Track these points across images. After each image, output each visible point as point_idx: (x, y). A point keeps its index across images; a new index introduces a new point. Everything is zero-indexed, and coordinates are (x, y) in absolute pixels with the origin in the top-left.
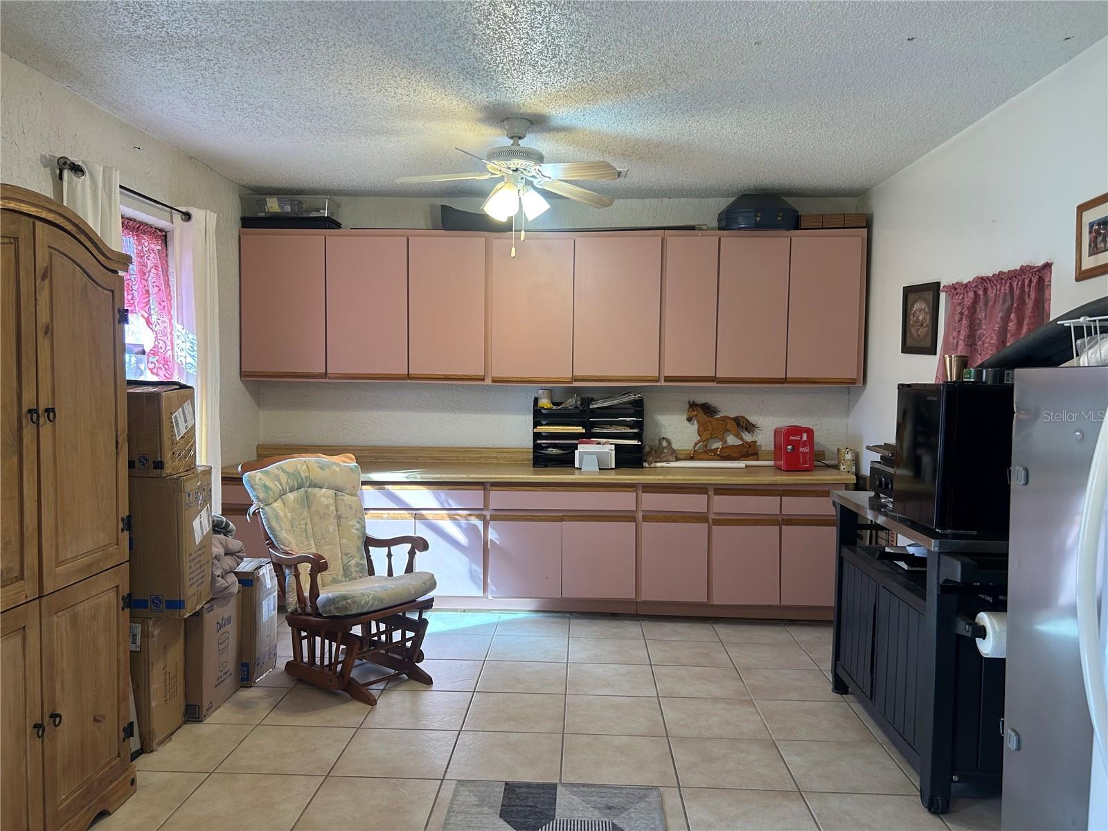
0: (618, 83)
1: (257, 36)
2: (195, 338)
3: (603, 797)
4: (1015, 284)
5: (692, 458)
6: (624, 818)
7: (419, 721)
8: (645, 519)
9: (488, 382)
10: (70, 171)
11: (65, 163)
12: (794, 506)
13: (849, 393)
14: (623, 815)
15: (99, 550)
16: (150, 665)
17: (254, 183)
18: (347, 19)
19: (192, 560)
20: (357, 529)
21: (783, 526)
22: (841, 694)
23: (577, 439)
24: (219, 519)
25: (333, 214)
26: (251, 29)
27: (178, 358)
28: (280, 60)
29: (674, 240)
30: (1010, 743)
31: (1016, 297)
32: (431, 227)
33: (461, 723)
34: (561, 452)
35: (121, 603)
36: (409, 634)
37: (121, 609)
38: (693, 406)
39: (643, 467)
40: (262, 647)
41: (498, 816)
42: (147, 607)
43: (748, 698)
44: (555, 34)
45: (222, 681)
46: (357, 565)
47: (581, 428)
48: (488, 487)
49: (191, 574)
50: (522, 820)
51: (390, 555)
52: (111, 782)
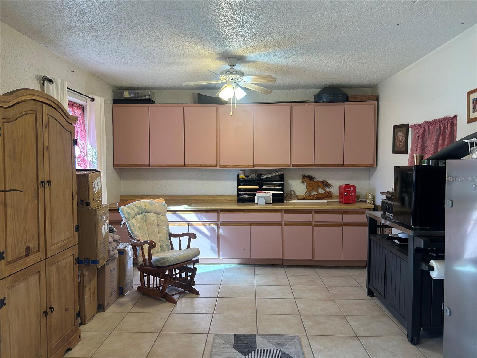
0: (276, 43)
1: (128, 26)
2: (96, 150)
3: (276, 340)
4: (441, 125)
5: (304, 199)
6: (285, 348)
7: (195, 310)
8: (286, 224)
9: (218, 167)
10: (47, 82)
11: (45, 79)
12: (348, 218)
13: (370, 170)
14: (285, 347)
15: (67, 239)
16: (85, 288)
17: (119, 85)
18: (166, 19)
19: (101, 244)
20: (166, 230)
21: (344, 227)
22: (371, 297)
23: (256, 191)
24: (110, 226)
25: (151, 97)
26: (126, 23)
27: (89, 159)
28: (136, 35)
29: (296, 107)
30: (446, 313)
31: (442, 130)
32: (193, 103)
33: (213, 310)
34: (249, 197)
35: (75, 261)
36: (189, 274)
37: (75, 264)
38: (304, 176)
39: (284, 203)
40: (128, 280)
41: (233, 348)
42: (83, 264)
43: (332, 299)
44: (252, 24)
45: (112, 294)
46: (166, 245)
47: (257, 186)
48: (219, 212)
49: (101, 249)
50: (243, 350)
51: (180, 241)
52: (72, 336)
